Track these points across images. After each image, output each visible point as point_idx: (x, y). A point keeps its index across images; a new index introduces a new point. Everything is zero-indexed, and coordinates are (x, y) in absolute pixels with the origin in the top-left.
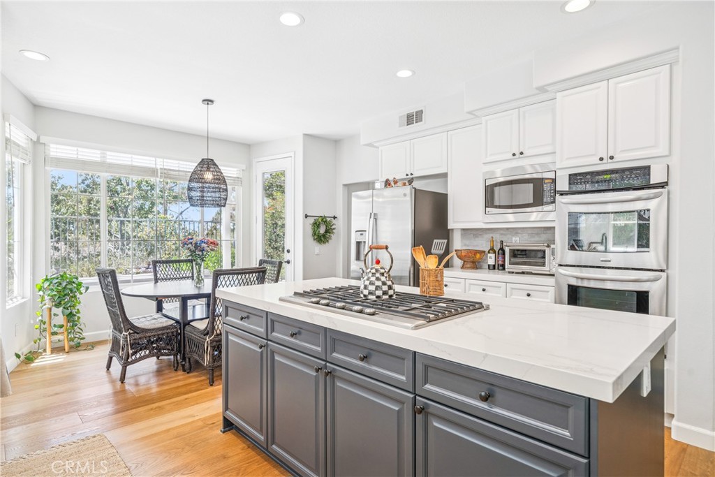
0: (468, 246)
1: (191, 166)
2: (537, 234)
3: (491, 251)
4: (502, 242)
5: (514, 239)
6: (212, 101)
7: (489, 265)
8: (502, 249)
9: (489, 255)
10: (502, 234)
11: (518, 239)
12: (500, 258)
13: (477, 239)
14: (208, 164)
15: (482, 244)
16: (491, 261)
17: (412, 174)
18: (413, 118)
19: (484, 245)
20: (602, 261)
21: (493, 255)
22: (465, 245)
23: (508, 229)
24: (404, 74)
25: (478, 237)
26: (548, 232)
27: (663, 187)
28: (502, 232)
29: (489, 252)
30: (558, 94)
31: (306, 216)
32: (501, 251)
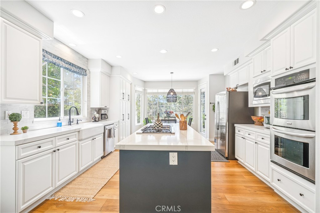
1: (168, 91)
6: (173, 73)
14: (172, 90)
17: (238, 85)
18: (236, 62)
24: (214, 50)
27: (313, 81)
31: (210, 103)
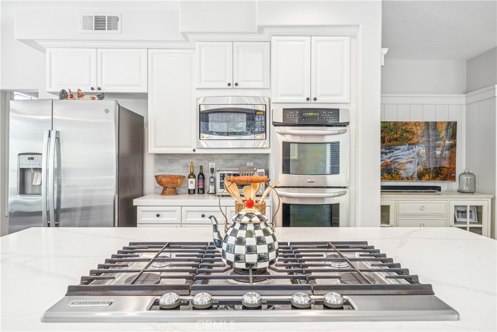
0: (162, 171)
2: (232, 160)
3: (191, 176)
4: (201, 167)
5: (210, 164)
7: (189, 190)
8: (201, 174)
9: (190, 180)
10: (199, 160)
11: (214, 164)
12: (201, 183)
13: (172, 164)
15: (178, 169)
16: (192, 186)
17: (99, 89)
18: (105, 23)
19: (181, 170)
20: (309, 182)
21: (193, 180)
22: (160, 170)
23: (204, 155)
25: (174, 162)
26: (241, 158)
27: (345, 126)
28: (199, 157)
29: (189, 177)
30: (273, 37)
32: (201, 176)
